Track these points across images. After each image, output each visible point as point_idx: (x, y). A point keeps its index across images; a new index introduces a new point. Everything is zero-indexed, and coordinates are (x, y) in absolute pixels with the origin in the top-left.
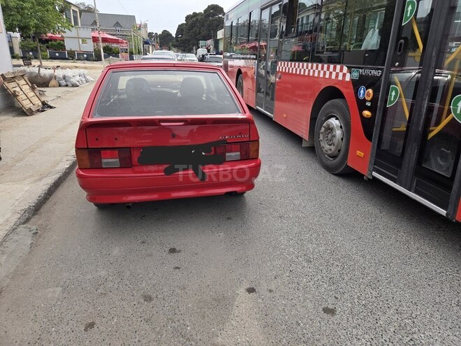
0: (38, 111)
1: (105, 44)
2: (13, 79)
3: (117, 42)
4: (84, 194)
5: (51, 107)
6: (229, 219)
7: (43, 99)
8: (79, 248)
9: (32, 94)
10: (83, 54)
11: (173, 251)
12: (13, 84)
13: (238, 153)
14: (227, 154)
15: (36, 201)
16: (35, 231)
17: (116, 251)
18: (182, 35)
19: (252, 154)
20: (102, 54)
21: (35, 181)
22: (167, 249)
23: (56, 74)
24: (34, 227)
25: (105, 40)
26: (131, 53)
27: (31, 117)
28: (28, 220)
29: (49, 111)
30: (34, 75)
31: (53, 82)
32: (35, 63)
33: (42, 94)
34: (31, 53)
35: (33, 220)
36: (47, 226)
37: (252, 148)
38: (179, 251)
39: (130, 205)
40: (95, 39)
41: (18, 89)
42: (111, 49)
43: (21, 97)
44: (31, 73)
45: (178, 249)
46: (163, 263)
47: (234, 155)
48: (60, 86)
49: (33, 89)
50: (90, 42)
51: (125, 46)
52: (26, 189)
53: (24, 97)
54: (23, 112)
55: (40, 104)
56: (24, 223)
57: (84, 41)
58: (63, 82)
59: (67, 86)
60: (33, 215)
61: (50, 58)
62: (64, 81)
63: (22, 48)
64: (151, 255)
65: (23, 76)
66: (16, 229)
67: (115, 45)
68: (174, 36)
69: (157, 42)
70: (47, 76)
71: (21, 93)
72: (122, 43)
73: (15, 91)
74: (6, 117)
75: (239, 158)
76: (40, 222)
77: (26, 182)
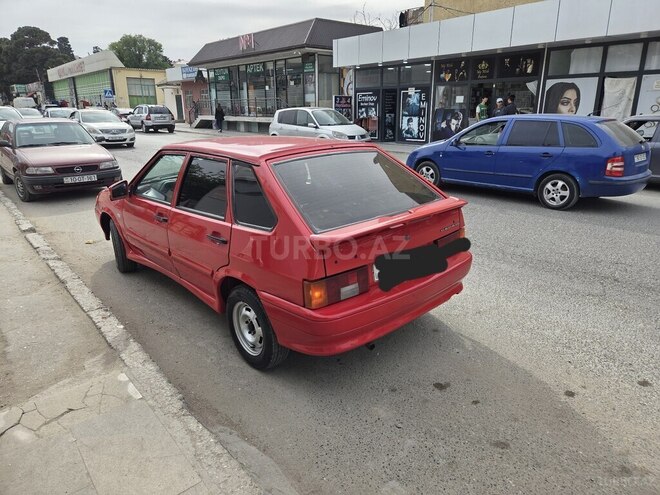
22: (432, 388)
38: (448, 384)
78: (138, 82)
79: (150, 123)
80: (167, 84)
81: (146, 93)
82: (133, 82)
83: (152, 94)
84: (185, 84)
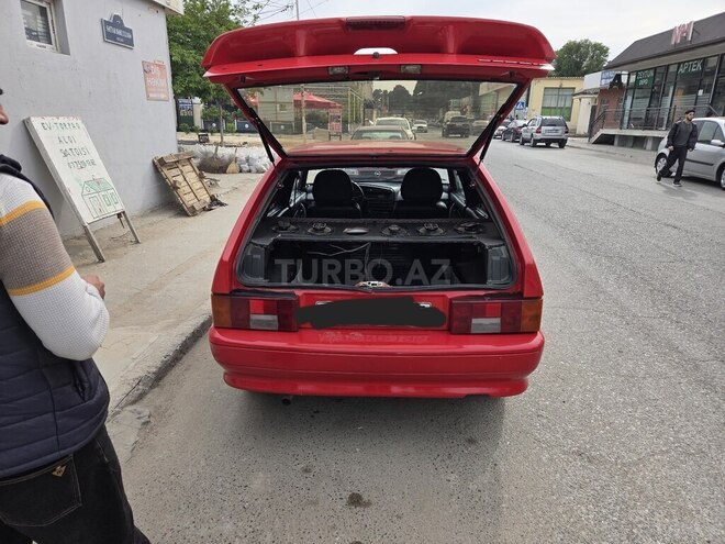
0: (204, 209)
1: (309, 111)
2: (175, 165)
3: (327, 105)
4: (221, 370)
5: (222, 204)
6: (471, 441)
7: (213, 192)
8: (203, 463)
9: (199, 185)
10: (280, 125)
11: (356, 500)
12: (175, 172)
13: (498, 320)
14: (474, 321)
15: (159, 364)
16: (146, 419)
17: (259, 482)
18: (424, 92)
19: (525, 324)
20: (305, 125)
21: (168, 327)
22: (346, 495)
23: (237, 155)
24: (147, 412)
25: (310, 104)
26: (345, 122)
27: (192, 218)
28: (141, 396)
29: (218, 209)
30: (210, 156)
31: (232, 167)
32: (215, 138)
33: (214, 183)
34: (214, 125)
35: (149, 396)
36: (167, 410)
37: (527, 312)
38: (368, 504)
39: (291, 398)
40: (297, 104)
41: (180, 179)
42: (317, 117)
43: (183, 188)
44: (206, 154)
45: (365, 498)
46: (334, 527)
47: (491, 323)
48: (241, 172)
49: (201, 177)
50: (291, 108)
51: (337, 112)
52: (151, 341)
53: (187, 189)
54: (182, 211)
55: (208, 200)
56: (134, 402)
57: (283, 107)
58: (245, 167)
59: (250, 171)
60: (151, 388)
61: (237, 131)
62: (246, 165)
63: (205, 117)
64: (315, 503)
65: (189, 159)
66: (119, 413)
67: (324, 111)
68: (411, 93)
69: (385, 105)
70: (226, 157)
71: (184, 183)
72: (335, 107)
73: (175, 182)
74: (160, 218)
75: (497, 329)
76: (157, 402)
77: (156, 327)
78: (555, 92)
79: (539, 136)
80: (584, 93)
81: (561, 104)
82: (550, 92)
83: (568, 105)
84: (602, 92)
